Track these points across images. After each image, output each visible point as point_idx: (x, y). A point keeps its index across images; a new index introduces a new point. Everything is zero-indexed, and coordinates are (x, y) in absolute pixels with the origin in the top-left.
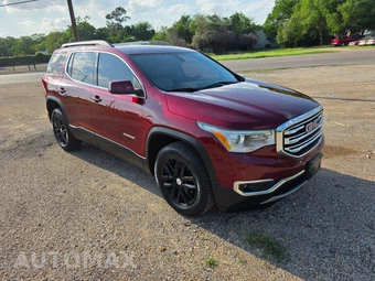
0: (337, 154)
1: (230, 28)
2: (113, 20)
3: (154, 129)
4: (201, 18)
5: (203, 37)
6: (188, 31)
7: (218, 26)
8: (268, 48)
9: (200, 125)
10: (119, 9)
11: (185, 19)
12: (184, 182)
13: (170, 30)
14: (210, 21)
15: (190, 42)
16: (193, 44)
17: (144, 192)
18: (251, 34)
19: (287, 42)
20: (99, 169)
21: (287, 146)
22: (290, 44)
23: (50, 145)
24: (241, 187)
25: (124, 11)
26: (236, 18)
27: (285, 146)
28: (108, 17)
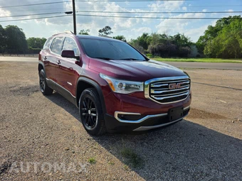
0: (211, 117)
1: (173, 42)
2: (103, 33)
3: (80, 78)
4: (155, 35)
5: (155, 46)
6: (146, 42)
7: (166, 41)
8: (198, 57)
9: (101, 75)
10: (107, 27)
11: (145, 35)
12: (92, 112)
13: (135, 41)
14: (161, 38)
15: (147, 49)
16: (148, 50)
17: (74, 120)
18: (187, 48)
19: (211, 55)
20: (56, 105)
21: (153, 94)
22: (212, 56)
23: (37, 91)
24: (119, 115)
25: (110, 28)
26: (178, 37)
27: (150, 94)
28: (100, 31)
